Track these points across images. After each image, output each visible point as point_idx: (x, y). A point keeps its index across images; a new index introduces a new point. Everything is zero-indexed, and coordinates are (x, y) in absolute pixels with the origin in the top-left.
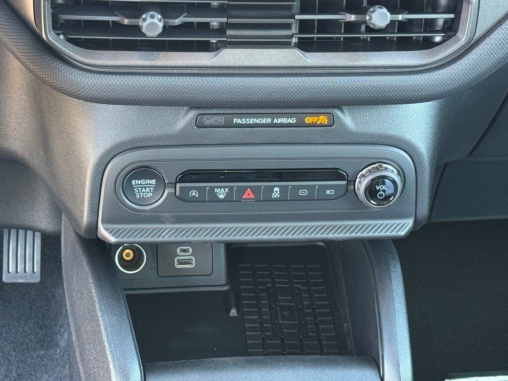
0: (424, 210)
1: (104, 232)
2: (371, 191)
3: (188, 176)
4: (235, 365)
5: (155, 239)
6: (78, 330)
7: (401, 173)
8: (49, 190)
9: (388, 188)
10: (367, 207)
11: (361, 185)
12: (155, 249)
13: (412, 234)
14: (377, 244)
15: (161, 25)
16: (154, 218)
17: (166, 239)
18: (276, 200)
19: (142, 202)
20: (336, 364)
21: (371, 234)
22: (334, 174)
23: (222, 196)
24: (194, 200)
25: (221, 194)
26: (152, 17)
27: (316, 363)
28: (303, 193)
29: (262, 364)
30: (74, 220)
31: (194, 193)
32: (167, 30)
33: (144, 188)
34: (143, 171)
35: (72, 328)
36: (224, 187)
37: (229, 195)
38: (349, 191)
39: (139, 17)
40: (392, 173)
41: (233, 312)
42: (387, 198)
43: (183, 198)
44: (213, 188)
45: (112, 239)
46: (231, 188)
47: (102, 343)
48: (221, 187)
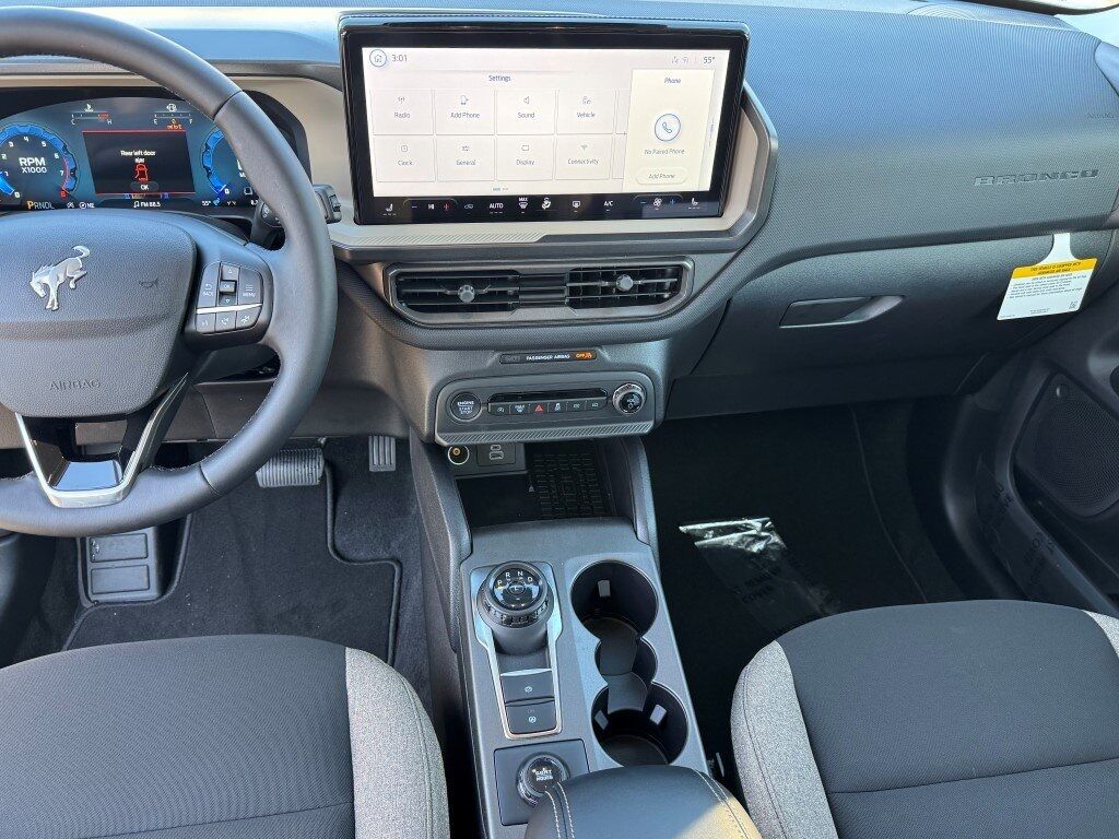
0: (660, 414)
1: (439, 439)
2: (624, 403)
3: (495, 398)
4: (533, 526)
5: (475, 442)
6: (424, 507)
7: (644, 389)
8: (399, 408)
9: (635, 400)
10: (620, 415)
11: (617, 399)
12: (474, 448)
13: (653, 431)
14: (629, 440)
15: (473, 294)
16: (474, 427)
17: (483, 442)
18: (557, 412)
19: (465, 417)
20: (603, 523)
21: (628, 433)
22: (598, 392)
23: (520, 411)
24: (501, 414)
25: (520, 409)
26: (467, 288)
27: (589, 523)
28: (577, 406)
29: (552, 526)
30: (418, 431)
31: (501, 409)
32: (477, 297)
33: (466, 407)
34: (465, 396)
35: (420, 505)
36: (522, 404)
37: (526, 408)
38: (608, 404)
39: (457, 289)
40: (638, 390)
41: (531, 489)
42: (635, 407)
43: (494, 413)
44: (513, 406)
45: (445, 443)
46: (526, 405)
47: (441, 516)
48: (519, 405)
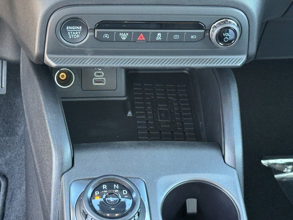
0: (253, 49)
1: (48, 60)
2: (220, 37)
3: (103, 25)
4: (131, 146)
5: (81, 65)
6: (31, 123)
7: (240, 25)
9: (230, 35)
10: (218, 47)
11: (214, 33)
12: (80, 71)
13: (245, 65)
14: (221, 70)
16: (80, 51)
17: (88, 65)
18: (159, 41)
19: (73, 41)
20: (194, 146)
21: (219, 65)
22: (197, 25)
23: (124, 38)
24: (106, 40)
25: (124, 36)
27: (181, 145)
28: (176, 37)
29: (148, 146)
30: (28, 52)
31: (106, 36)
33: (74, 31)
34: (74, 21)
35: (27, 122)
36: (126, 32)
37: (129, 37)
38: (206, 36)
40: (233, 25)
41: (130, 114)
42: (230, 42)
43: (99, 39)
44: (118, 33)
45: (53, 64)
46: (130, 33)
47: (46, 130)
48: (123, 32)
